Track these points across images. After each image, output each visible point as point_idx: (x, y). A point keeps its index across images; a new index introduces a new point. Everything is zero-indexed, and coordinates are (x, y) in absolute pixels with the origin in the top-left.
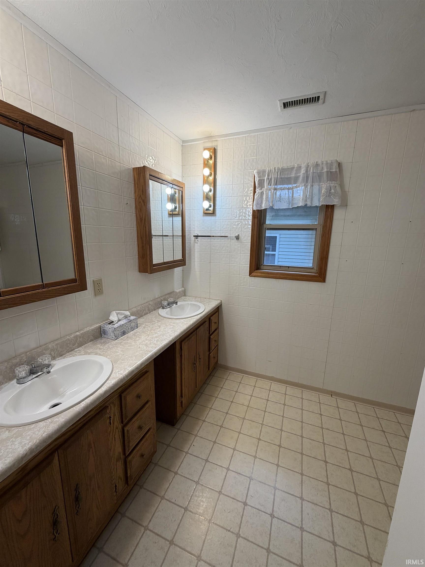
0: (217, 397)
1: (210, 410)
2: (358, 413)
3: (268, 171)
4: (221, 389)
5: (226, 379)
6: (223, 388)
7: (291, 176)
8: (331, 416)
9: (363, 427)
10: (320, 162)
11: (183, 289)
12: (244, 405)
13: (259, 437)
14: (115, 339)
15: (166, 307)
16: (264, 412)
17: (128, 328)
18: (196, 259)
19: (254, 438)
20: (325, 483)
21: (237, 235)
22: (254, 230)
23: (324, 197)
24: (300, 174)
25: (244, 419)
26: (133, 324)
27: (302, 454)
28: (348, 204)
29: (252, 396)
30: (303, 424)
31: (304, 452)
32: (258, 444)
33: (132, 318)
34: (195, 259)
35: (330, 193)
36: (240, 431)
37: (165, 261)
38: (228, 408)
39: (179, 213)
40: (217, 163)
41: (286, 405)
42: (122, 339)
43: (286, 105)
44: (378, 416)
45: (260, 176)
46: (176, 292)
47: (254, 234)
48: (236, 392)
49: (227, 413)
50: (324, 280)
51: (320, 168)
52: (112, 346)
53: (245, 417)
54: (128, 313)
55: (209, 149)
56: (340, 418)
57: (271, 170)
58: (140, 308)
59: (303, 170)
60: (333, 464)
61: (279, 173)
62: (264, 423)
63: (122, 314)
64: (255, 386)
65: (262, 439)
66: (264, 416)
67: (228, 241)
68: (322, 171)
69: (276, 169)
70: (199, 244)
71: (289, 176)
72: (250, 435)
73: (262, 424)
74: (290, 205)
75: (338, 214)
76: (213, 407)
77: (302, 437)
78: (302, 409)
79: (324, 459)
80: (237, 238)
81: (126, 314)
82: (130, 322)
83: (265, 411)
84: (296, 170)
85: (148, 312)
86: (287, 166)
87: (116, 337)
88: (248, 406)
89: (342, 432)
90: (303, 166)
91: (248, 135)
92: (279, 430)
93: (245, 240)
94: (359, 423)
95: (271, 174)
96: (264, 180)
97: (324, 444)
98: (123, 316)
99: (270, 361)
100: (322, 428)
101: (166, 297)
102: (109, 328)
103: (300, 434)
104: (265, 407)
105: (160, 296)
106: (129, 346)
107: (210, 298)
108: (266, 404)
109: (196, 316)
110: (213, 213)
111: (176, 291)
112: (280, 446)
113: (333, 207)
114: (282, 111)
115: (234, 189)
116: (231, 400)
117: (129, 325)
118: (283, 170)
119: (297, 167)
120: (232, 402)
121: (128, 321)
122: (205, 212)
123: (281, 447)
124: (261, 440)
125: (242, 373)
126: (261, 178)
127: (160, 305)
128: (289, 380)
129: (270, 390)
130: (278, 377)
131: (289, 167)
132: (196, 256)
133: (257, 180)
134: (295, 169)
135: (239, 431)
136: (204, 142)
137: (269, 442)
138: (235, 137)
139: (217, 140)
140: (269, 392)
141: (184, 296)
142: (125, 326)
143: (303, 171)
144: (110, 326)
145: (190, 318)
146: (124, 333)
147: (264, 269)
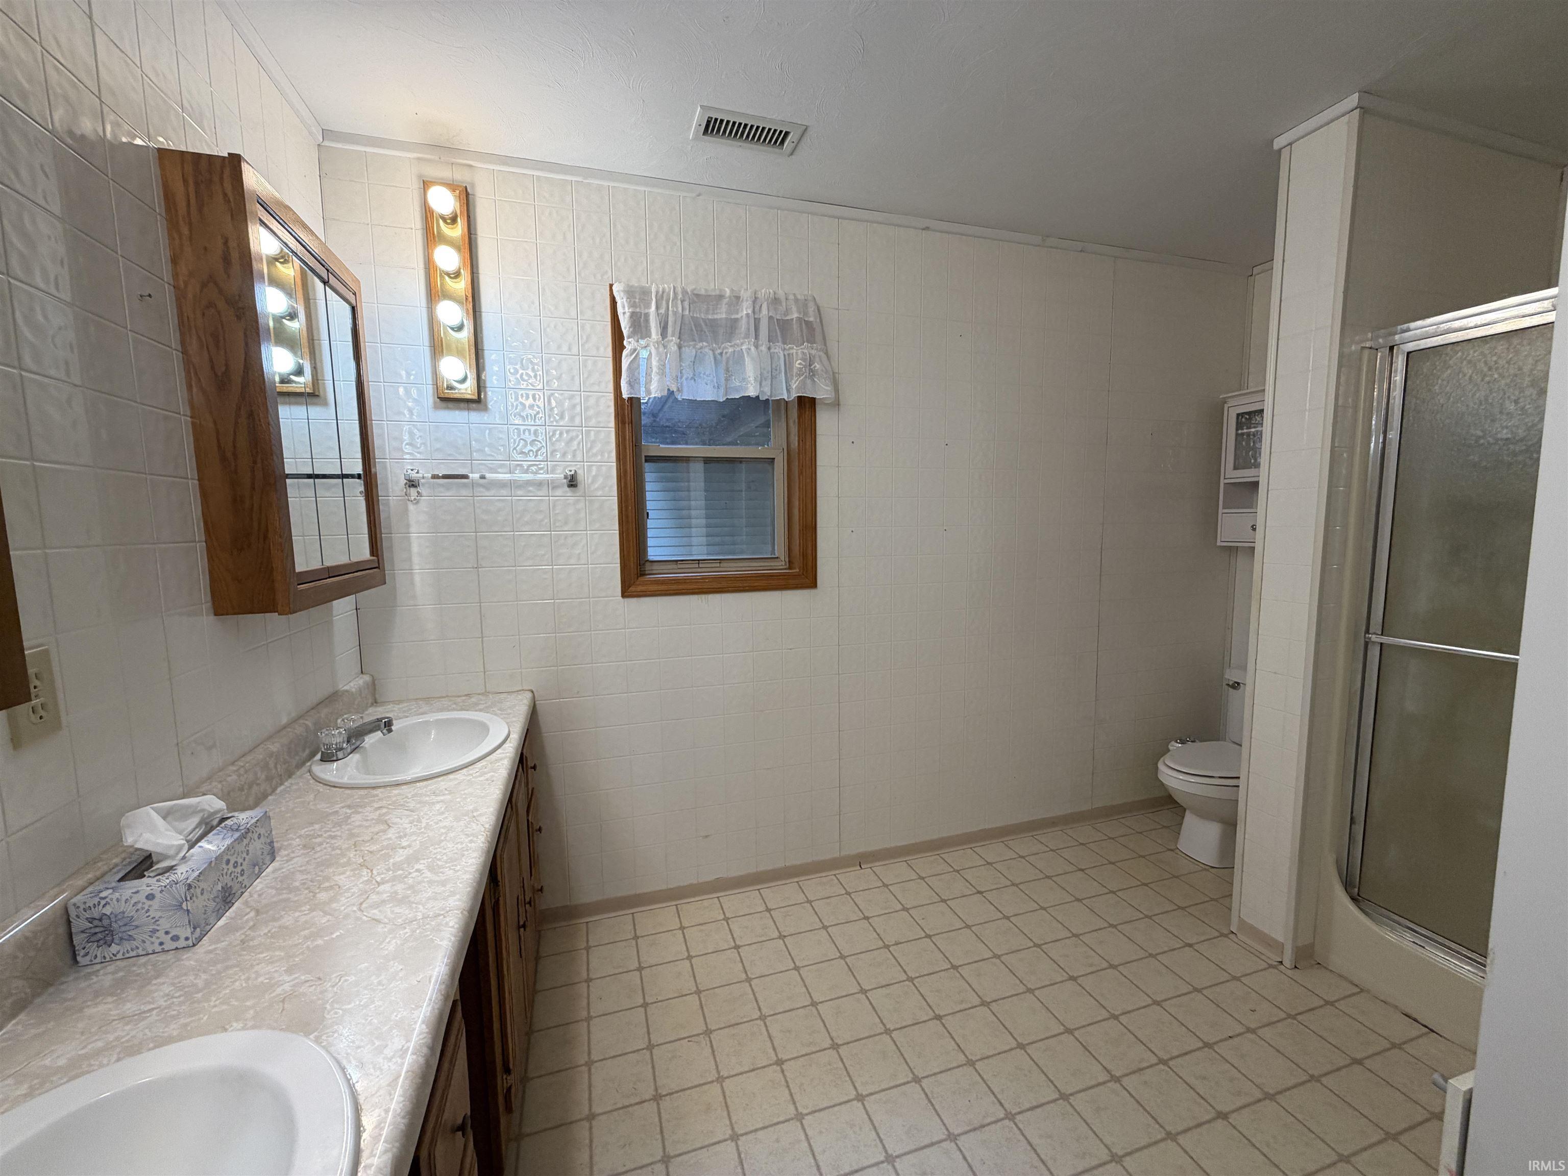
0: (589, 1019)
1: (593, 1070)
2: (923, 878)
3: (657, 292)
4: (588, 986)
5: (588, 949)
6: (591, 980)
7: (716, 317)
8: (887, 912)
9: (948, 902)
10: (781, 294)
11: (367, 678)
12: (686, 995)
13: (775, 1059)
14: (190, 943)
15: (340, 754)
16: (747, 984)
17: (239, 869)
18: (416, 560)
19: (764, 1067)
20: (965, 1065)
21: (569, 473)
22: (625, 457)
23: (802, 378)
24: (738, 316)
25: (708, 1032)
26: (257, 846)
27: (888, 1032)
28: (841, 403)
29: (690, 958)
30: (848, 960)
31: (890, 1026)
32: (785, 1076)
33: (244, 818)
34: (410, 559)
35: (811, 370)
36: (718, 1072)
37: (328, 563)
38: (645, 1029)
39: (314, 390)
40: (476, 239)
41: (785, 936)
42: (229, 929)
43: (712, 127)
44: (956, 868)
45: (635, 302)
46: (347, 691)
47: (625, 471)
48: (640, 969)
49: (650, 1047)
50: (812, 584)
51: (782, 308)
52: (204, 976)
53: (709, 1027)
54: (213, 803)
55: (451, 186)
56: (901, 907)
57: (663, 292)
58: (234, 777)
59: (745, 305)
60: (953, 1013)
61: (686, 304)
62: (765, 1011)
63: (185, 814)
64: (682, 928)
65: (785, 1057)
66: (754, 994)
67: (540, 493)
68: (786, 316)
69: (679, 290)
70: (423, 506)
71: (710, 317)
72: (752, 1067)
73: (763, 1018)
74: (722, 390)
75: (824, 422)
76: (594, 1057)
77: (863, 991)
78: (825, 928)
79: (931, 1014)
80: (572, 482)
81: (207, 807)
82: (243, 837)
83: (749, 980)
84: (729, 305)
85: (269, 791)
86: (706, 290)
87: (195, 928)
88: (698, 992)
89: (923, 935)
90: (746, 295)
91: (580, 179)
92: (808, 1006)
93: (597, 489)
94: (937, 899)
95: (664, 302)
96: (647, 315)
97: (911, 979)
98: (195, 820)
99: (707, 837)
100: (887, 947)
101: (323, 716)
102: (141, 897)
103: (856, 989)
104: (741, 968)
105: (294, 715)
106: (306, 938)
107: (486, 693)
108: (738, 958)
109: (498, 752)
110: (477, 402)
111: (345, 688)
112: (835, 1046)
113: (813, 401)
114: (696, 138)
115: (545, 329)
116: (640, 1001)
117: (244, 855)
118: (696, 299)
119: (730, 297)
120: (645, 1005)
121: (237, 835)
122: (446, 396)
123: (839, 1046)
124: (786, 1061)
125: (623, 909)
126: (638, 310)
127: (304, 750)
128: (762, 868)
129: (726, 919)
130: (736, 872)
131: (710, 293)
132: (415, 549)
133: (624, 313)
134: (726, 301)
135: (713, 1076)
136: (419, 159)
137: (804, 1053)
138: (536, 173)
139: (471, 166)
140: (728, 923)
141: (372, 704)
142: (228, 862)
143: (745, 310)
144: (147, 884)
145: (483, 763)
146: (227, 898)
147: (654, 572)
